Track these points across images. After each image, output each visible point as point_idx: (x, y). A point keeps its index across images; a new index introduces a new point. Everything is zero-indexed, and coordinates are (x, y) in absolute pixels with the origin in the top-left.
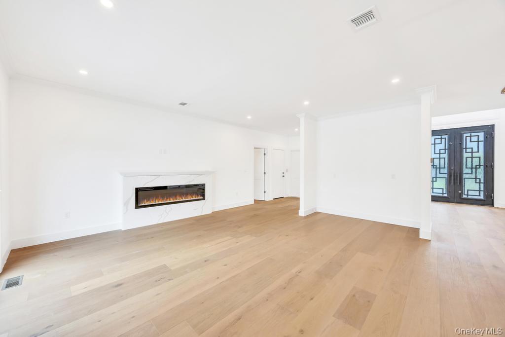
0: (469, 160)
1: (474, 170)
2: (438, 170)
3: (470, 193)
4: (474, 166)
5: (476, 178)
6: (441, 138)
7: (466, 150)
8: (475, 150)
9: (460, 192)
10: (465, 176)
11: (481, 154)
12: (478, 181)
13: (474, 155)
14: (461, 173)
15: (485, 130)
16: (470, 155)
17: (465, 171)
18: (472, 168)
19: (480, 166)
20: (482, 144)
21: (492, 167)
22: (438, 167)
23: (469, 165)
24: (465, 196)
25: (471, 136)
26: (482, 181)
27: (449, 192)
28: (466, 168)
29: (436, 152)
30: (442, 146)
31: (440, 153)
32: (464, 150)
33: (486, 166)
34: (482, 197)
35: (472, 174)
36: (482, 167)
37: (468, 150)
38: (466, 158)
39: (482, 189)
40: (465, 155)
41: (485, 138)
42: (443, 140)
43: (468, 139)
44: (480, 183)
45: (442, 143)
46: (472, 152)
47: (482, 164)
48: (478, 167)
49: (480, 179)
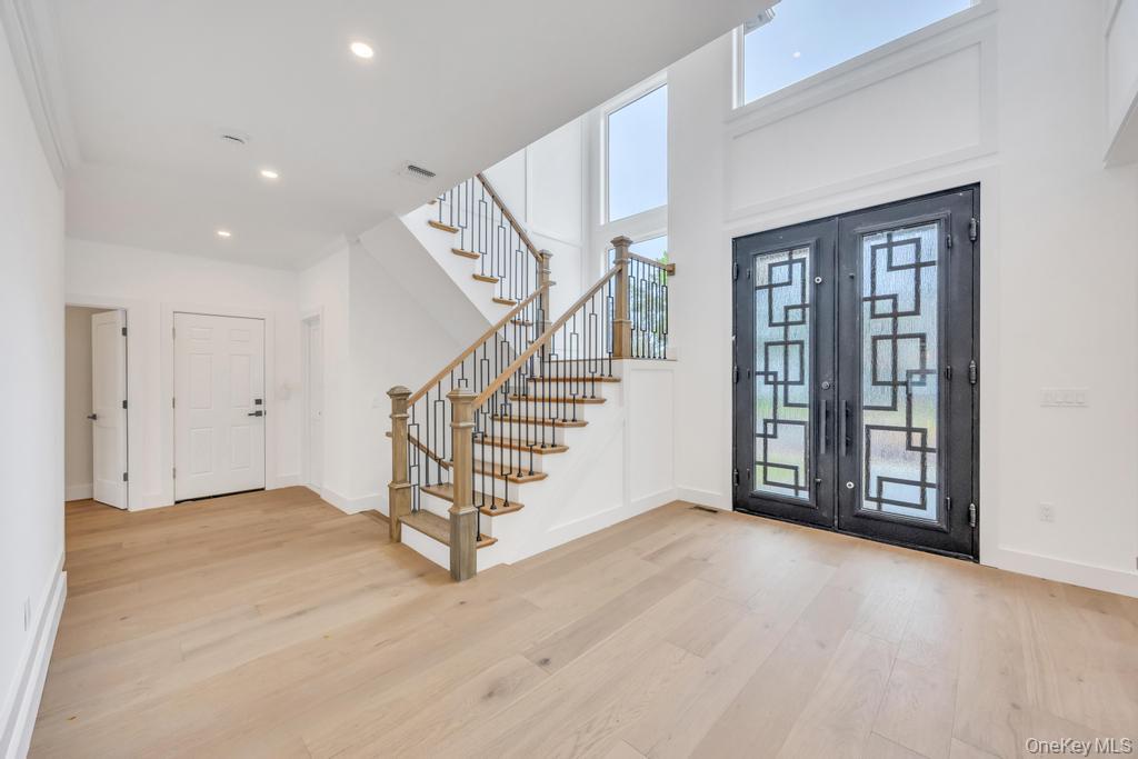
0: (885, 348)
1: (901, 390)
2: (781, 388)
3: (890, 491)
4: (902, 377)
5: (909, 430)
6: (791, 262)
7: (873, 308)
8: (906, 304)
9: (850, 485)
10: (868, 418)
11: (928, 322)
12: (917, 439)
13: (905, 325)
14: (853, 412)
15: (944, 213)
16: (884, 326)
17: (871, 395)
18: (895, 384)
19: (923, 372)
20: (930, 277)
21: (973, 382)
22: (781, 378)
23: (885, 374)
24: (868, 506)
25: (890, 245)
26: (932, 442)
27: (815, 487)
28: (875, 383)
29: (774, 321)
30: (792, 295)
31: (786, 324)
32: (867, 305)
33: (946, 376)
34: (930, 514)
35: (894, 408)
36: (932, 380)
37: (884, 306)
38: (875, 339)
39: (932, 477)
40: (871, 327)
41: (947, 246)
42: (797, 267)
43: (882, 254)
44: (924, 449)
45: (794, 282)
46: (895, 315)
47: (932, 362)
48: (916, 378)
49: (924, 432)
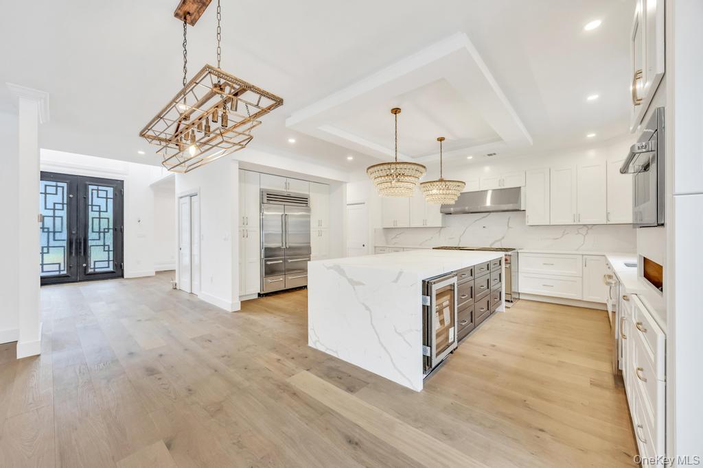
0: (96, 221)
1: (102, 234)
2: (51, 235)
3: (98, 265)
4: (102, 230)
5: (104, 245)
6: (57, 186)
7: (92, 208)
8: (103, 208)
9: (84, 265)
10: (90, 243)
11: (110, 214)
12: (106, 248)
13: (103, 215)
14: (86, 240)
15: (115, 185)
16: (96, 215)
17: (91, 236)
18: (99, 232)
19: (108, 229)
20: (111, 202)
21: (122, 231)
22: (51, 230)
23: (96, 229)
24: (90, 271)
25: (98, 190)
26: (111, 249)
27: (69, 268)
28: (93, 232)
29: (48, 207)
30: (58, 198)
31: (54, 209)
32: (90, 207)
33: (115, 229)
34: (111, 269)
35: (99, 239)
36: (111, 231)
37: (96, 208)
38: (93, 218)
39: (111, 258)
40: (91, 215)
41: (115, 195)
42: (60, 190)
43: (95, 193)
44: (109, 251)
45: (58, 193)
46: (100, 211)
47: (111, 226)
48: (106, 230)
49: (109, 246)
